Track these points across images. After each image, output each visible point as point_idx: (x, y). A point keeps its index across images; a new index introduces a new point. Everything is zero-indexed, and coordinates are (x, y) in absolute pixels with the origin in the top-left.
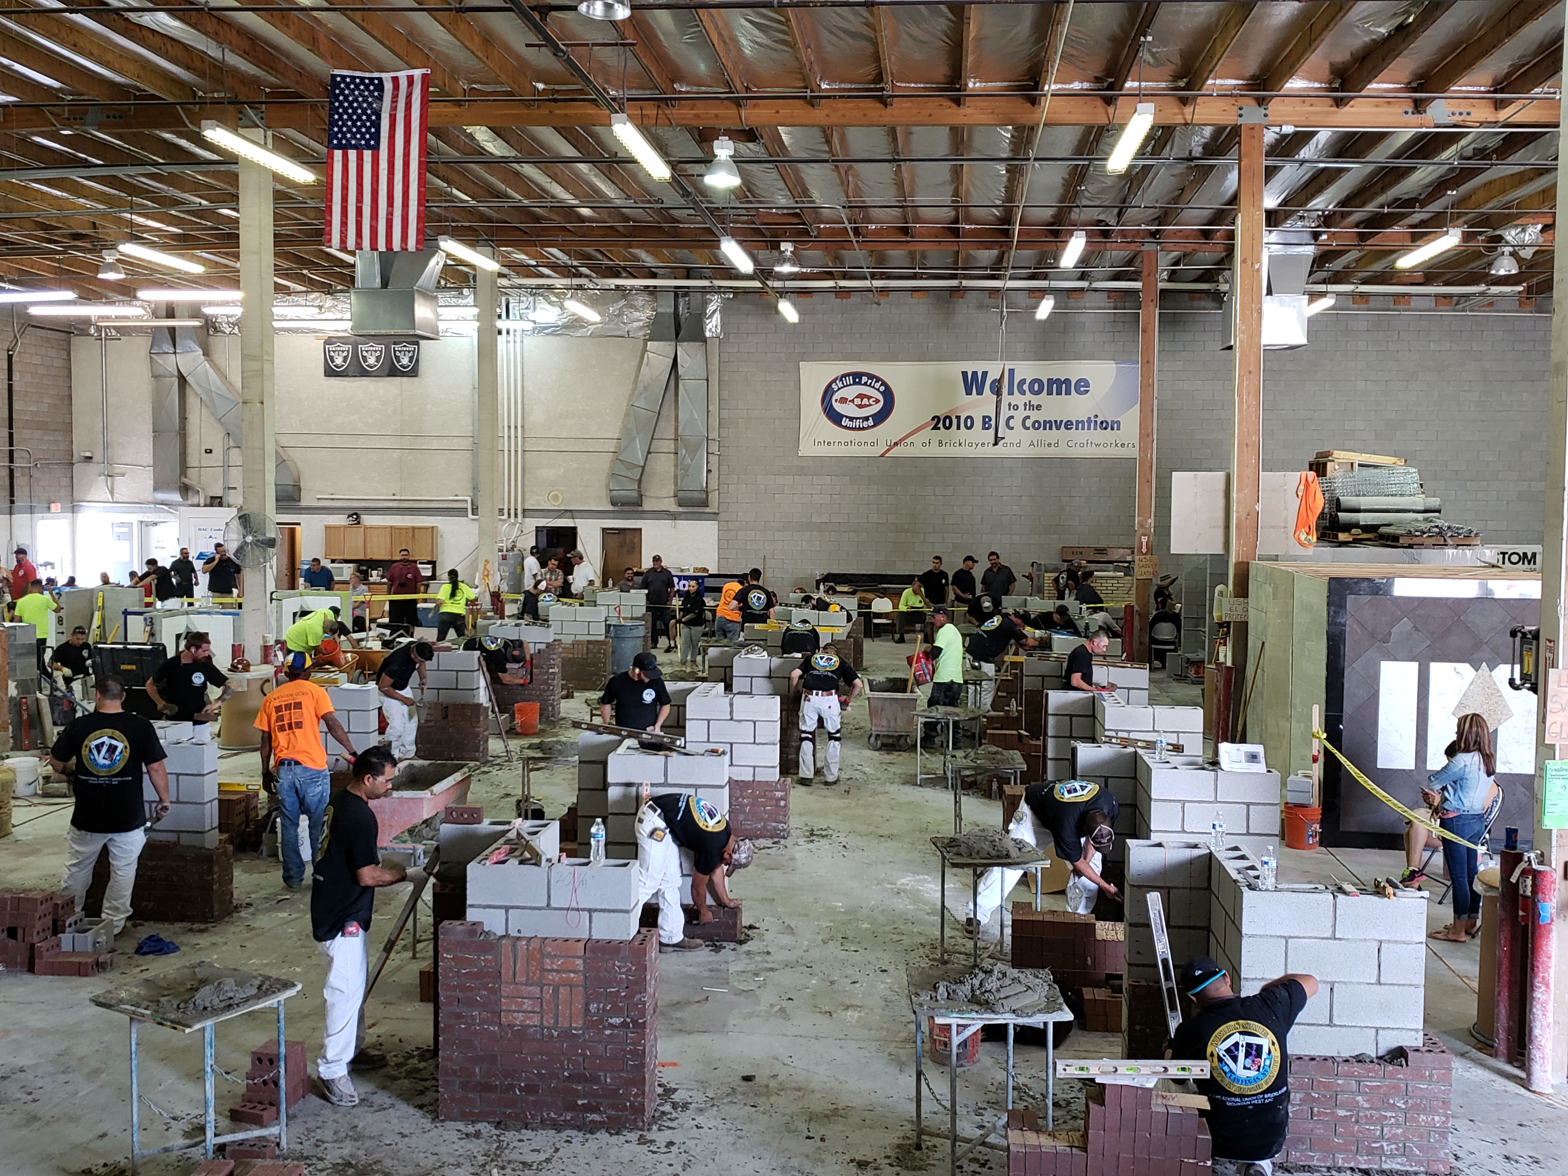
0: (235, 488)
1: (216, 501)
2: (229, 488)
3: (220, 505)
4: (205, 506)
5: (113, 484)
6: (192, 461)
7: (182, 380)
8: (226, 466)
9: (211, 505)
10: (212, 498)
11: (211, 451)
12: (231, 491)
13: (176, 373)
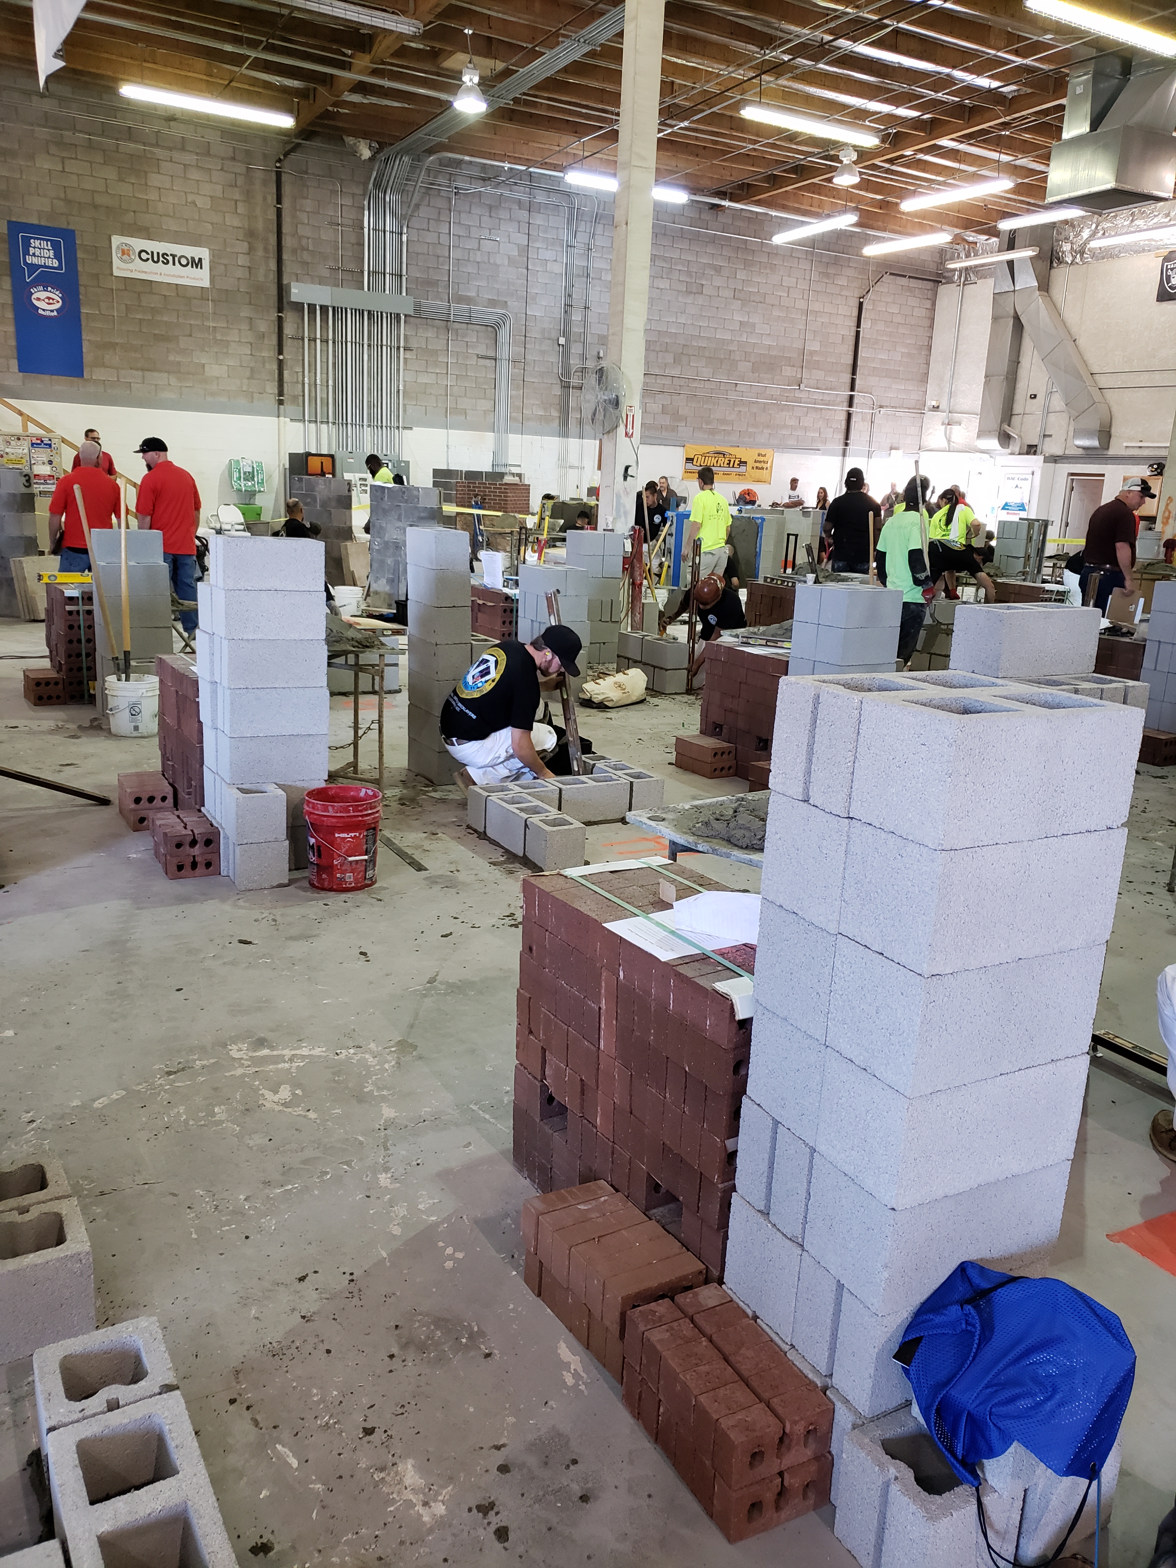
0: (1050, 436)
1: (1031, 450)
2: (1045, 436)
3: (1035, 453)
4: (1019, 454)
5: (950, 433)
6: (1018, 408)
7: (1017, 318)
8: (1047, 412)
9: (1028, 453)
10: (1030, 446)
11: (1035, 396)
12: (1047, 439)
13: (1012, 312)
